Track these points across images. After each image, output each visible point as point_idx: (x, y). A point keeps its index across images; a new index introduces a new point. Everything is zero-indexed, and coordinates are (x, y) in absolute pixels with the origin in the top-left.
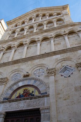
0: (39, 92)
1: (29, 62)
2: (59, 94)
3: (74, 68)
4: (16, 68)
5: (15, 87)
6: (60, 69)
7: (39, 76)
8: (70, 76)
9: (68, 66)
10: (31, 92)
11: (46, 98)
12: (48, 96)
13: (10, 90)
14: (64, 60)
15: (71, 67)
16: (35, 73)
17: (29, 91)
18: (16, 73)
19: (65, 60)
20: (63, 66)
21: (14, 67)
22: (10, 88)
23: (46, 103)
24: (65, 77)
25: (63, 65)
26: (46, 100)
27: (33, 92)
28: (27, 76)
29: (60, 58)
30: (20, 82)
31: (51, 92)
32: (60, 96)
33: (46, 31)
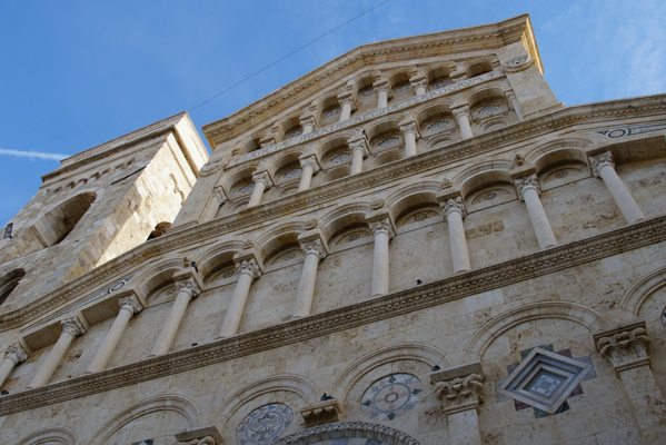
1: (336, 340)
3: (588, 360)
4: (262, 373)
6: (510, 370)
7: (391, 417)
8: (565, 407)
9: (550, 348)
14: (527, 315)
15: (567, 353)
16: (369, 396)
18: (266, 399)
19: (530, 319)
20: (524, 354)
21: (253, 367)
24: (538, 414)
25: (525, 344)
28: (328, 415)
29: (505, 309)
33: (418, 164)
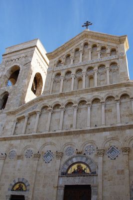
0: (90, 170)
1: (81, 136)
2: (105, 175)
3: (120, 150)
4: (68, 141)
5: (70, 163)
6: (109, 149)
7: (90, 154)
8: (115, 159)
9: (115, 147)
10: (83, 169)
11: (95, 177)
12: (97, 175)
13: (65, 165)
14: (113, 139)
15: (117, 148)
16: (86, 149)
17: (82, 168)
18: (69, 146)
19: (113, 140)
20: (111, 147)
21: (67, 139)
22: (66, 163)
23: (95, 181)
24: (111, 159)
25: (112, 144)
26: (95, 179)
27: (85, 169)
28: (80, 153)
29: (109, 137)
30: (73, 157)
31: (99, 172)
32: (106, 176)
